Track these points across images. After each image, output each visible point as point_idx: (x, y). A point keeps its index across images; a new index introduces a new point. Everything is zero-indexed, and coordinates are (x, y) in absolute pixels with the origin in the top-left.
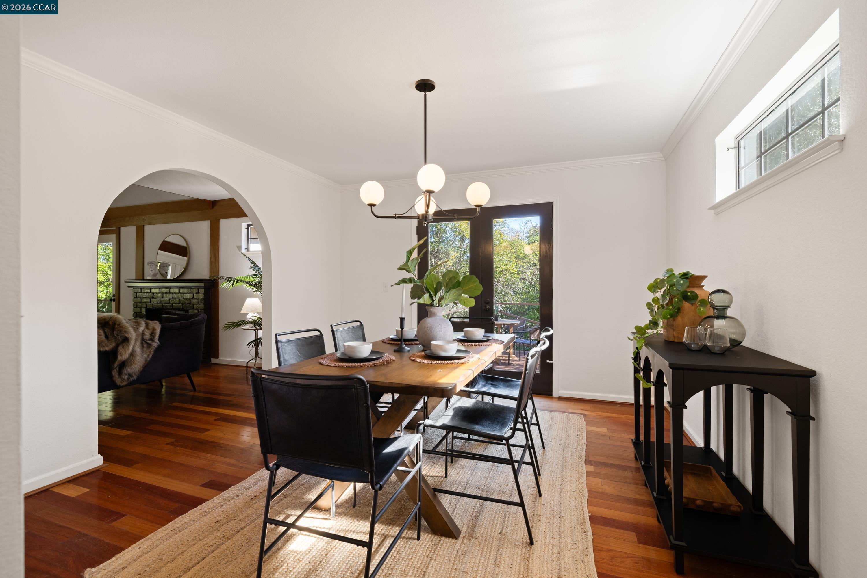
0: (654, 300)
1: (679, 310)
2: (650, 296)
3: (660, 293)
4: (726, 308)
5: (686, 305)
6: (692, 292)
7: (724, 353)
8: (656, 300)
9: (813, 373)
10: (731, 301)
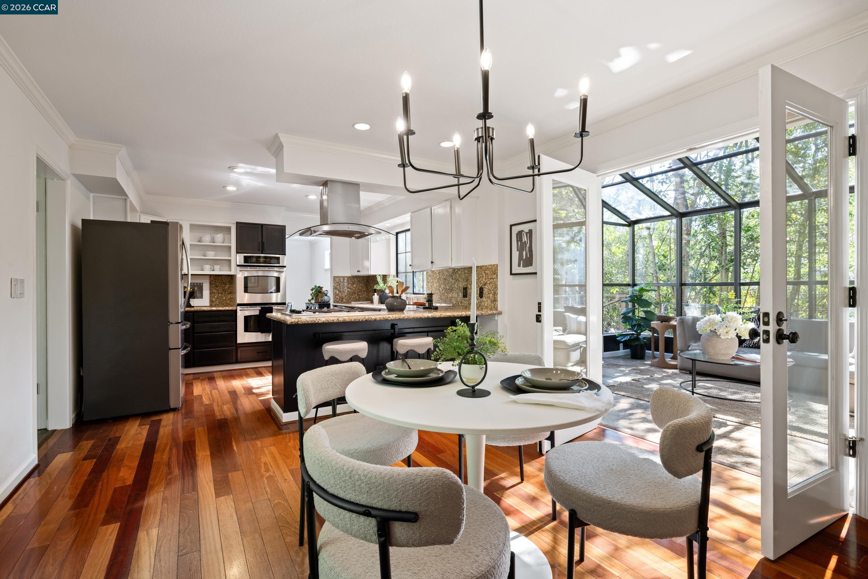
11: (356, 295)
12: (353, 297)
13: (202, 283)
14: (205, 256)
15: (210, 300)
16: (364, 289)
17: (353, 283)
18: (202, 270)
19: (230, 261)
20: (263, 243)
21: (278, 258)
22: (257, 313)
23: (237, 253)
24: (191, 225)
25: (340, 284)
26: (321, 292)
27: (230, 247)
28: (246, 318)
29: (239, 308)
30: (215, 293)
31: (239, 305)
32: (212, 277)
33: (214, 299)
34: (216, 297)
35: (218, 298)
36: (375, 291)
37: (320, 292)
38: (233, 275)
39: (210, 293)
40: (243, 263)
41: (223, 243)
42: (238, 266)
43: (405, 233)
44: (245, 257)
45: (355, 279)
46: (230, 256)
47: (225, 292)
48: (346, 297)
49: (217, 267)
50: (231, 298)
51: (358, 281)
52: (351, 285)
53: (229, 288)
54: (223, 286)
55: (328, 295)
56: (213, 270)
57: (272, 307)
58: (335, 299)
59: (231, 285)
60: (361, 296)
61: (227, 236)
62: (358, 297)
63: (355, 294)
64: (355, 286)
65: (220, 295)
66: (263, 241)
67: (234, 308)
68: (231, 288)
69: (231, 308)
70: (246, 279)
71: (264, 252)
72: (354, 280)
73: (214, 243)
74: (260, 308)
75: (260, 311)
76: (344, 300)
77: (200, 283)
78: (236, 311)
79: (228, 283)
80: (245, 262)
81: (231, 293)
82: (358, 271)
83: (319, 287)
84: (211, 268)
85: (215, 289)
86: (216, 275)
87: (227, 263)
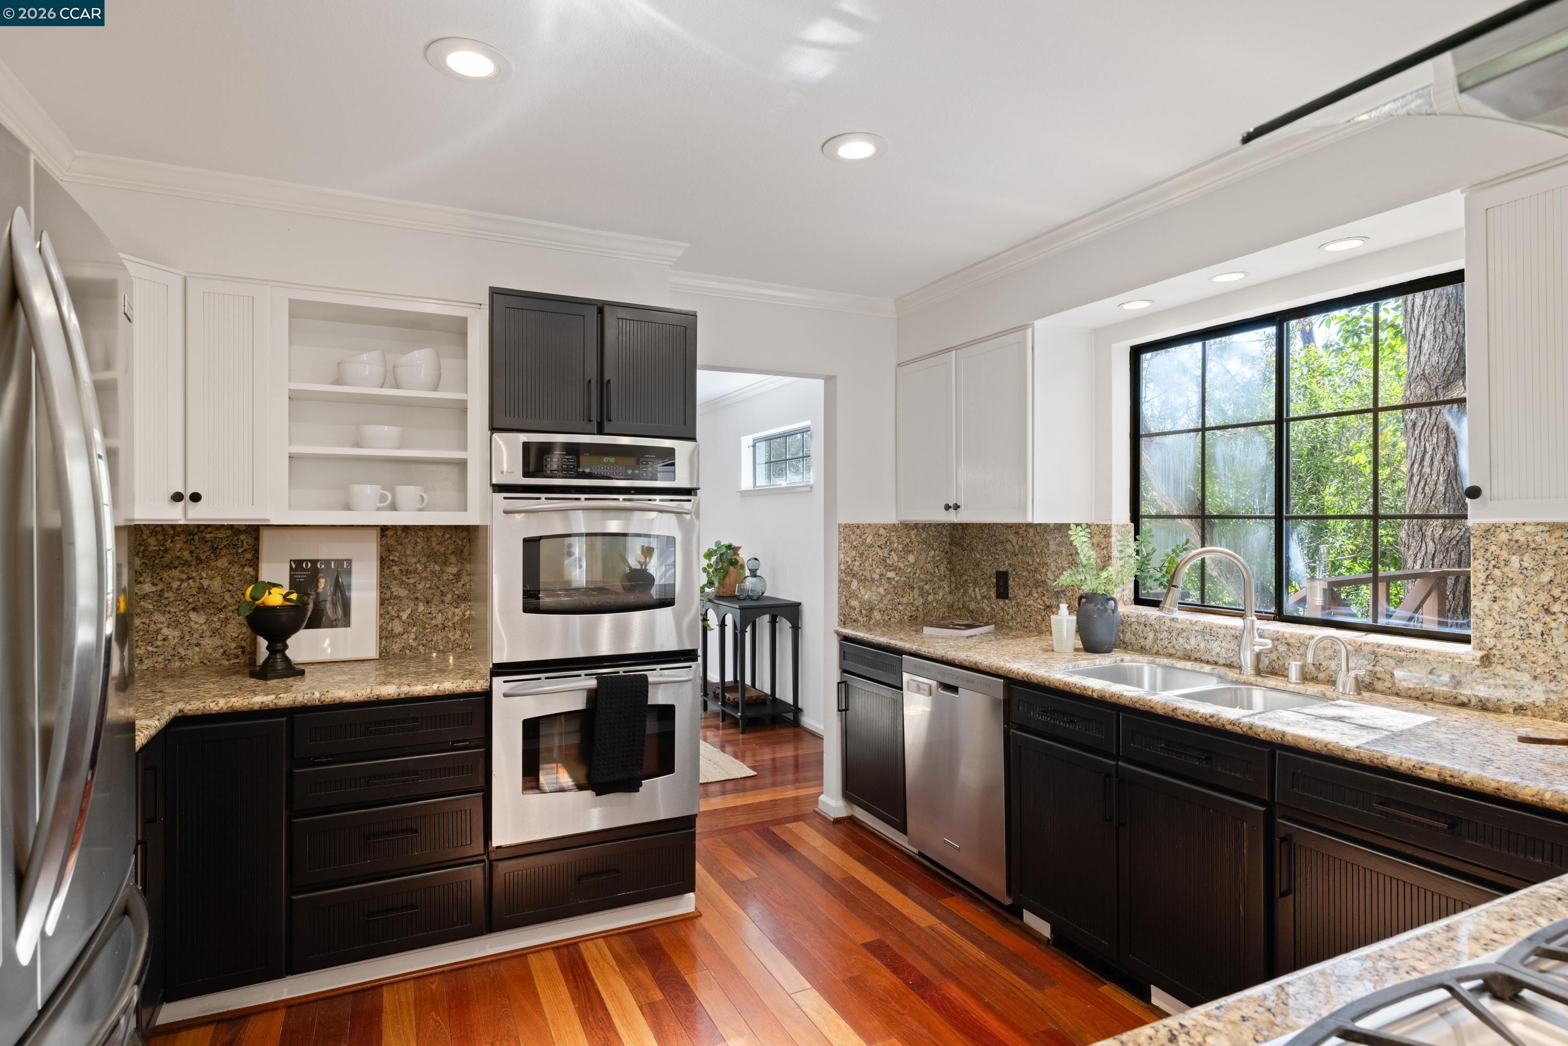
0: (708, 565)
1: (727, 573)
2: (704, 563)
3: (714, 559)
4: (756, 570)
5: (732, 568)
6: (735, 559)
7: (758, 599)
8: (710, 566)
9: (800, 604)
10: (759, 566)
11: (916, 592)
12: (905, 600)
13: (349, 562)
14: (358, 445)
15: (382, 628)
16: (942, 568)
17: (907, 550)
18: (348, 507)
19: (462, 465)
20: (603, 385)
21: (671, 452)
22: (578, 703)
23: (494, 429)
24: (298, 310)
25: (862, 555)
26: (737, 562)
27: (462, 409)
28: (532, 728)
29: (499, 685)
30: (399, 598)
31: (501, 669)
32: (390, 533)
33: (397, 627)
34: (404, 616)
35: (413, 621)
36: (1059, 594)
37: (734, 563)
38: (476, 528)
39: (382, 602)
40: (519, 479)
41: (436, 389)
42: (499, 488)
43: (1198, 346)
44: (526, 446)
45: (913, 533)
46: (465, 448)
47: (443, 594)
48: (881, 601)
49: (408, 493)
50: (465, 621)
51: (924, 542)
52: (900, 557)
53: (458, 576)
54: (433, 572)
55: (758, 573)
56: (393, 507)
57: (646, 677)
58: (847, 610)
59: (468, 567)
60: (930, 598)
61: (450, 364)
62: (921, 601)
63: (912, 588)
64: (911, 558)
65: (421, 608)
66: (606, 378)
67: (479, 685)
68: (465, 578)
69: (464, 686)
70: (531, 545)
71: (607, 427)
72: (909, 536)
73: (397, 387)
74: (592, 683)
75: (593, 695)
76: (877, 615)
77: (339, 562)
78: (487, 695)
79: (453, 559)
80: (526, 474)
81: (463, 598)
82: (947, 507)
83: (729, 547)
84: (383, 498)
85: (402, 583)
86: (406, 528)
87: (452, 473)
